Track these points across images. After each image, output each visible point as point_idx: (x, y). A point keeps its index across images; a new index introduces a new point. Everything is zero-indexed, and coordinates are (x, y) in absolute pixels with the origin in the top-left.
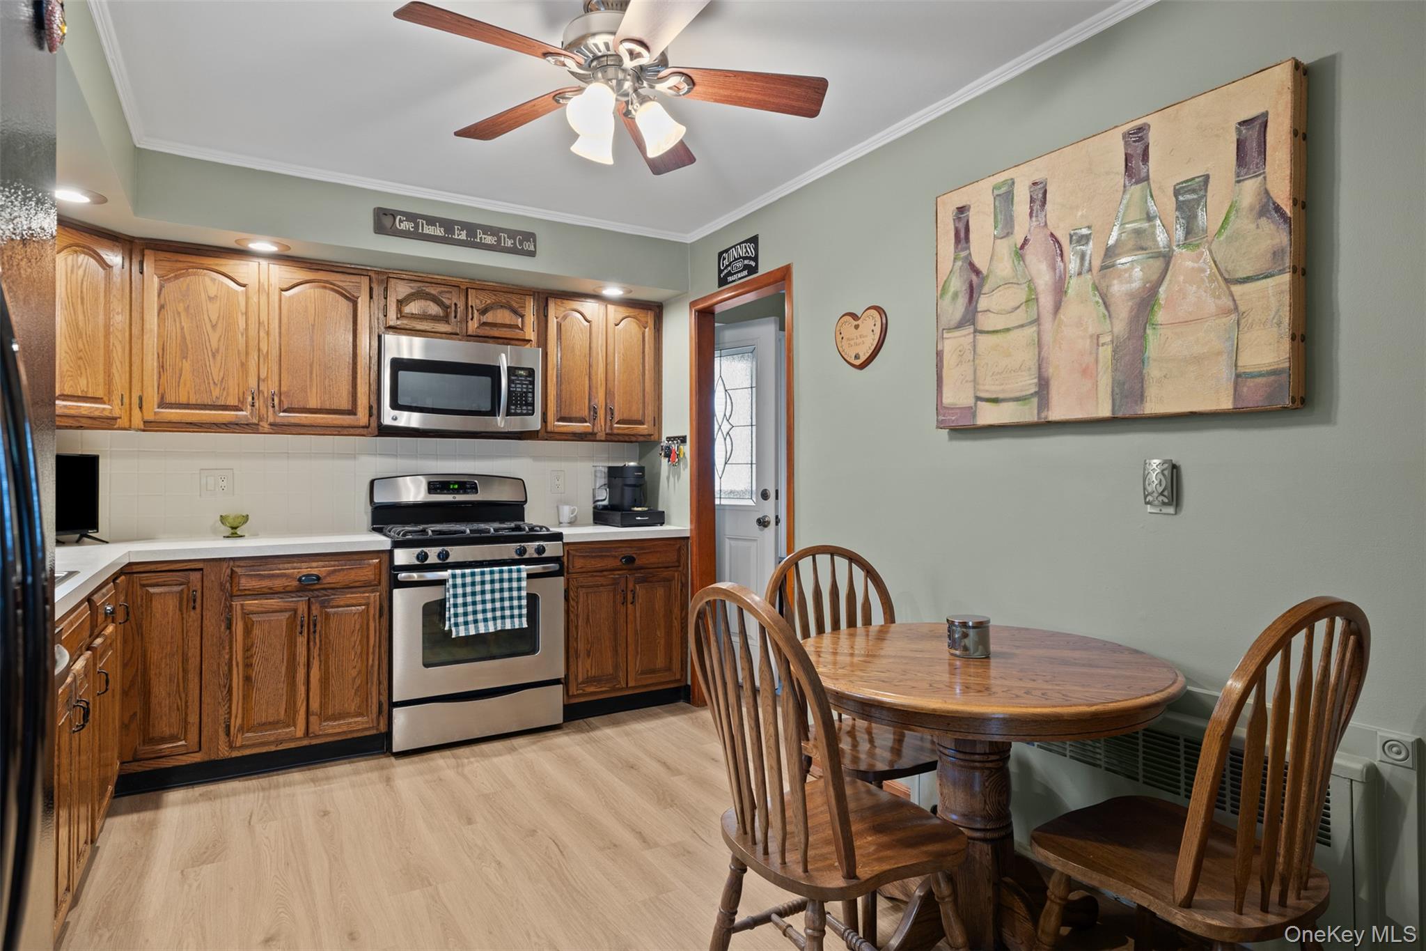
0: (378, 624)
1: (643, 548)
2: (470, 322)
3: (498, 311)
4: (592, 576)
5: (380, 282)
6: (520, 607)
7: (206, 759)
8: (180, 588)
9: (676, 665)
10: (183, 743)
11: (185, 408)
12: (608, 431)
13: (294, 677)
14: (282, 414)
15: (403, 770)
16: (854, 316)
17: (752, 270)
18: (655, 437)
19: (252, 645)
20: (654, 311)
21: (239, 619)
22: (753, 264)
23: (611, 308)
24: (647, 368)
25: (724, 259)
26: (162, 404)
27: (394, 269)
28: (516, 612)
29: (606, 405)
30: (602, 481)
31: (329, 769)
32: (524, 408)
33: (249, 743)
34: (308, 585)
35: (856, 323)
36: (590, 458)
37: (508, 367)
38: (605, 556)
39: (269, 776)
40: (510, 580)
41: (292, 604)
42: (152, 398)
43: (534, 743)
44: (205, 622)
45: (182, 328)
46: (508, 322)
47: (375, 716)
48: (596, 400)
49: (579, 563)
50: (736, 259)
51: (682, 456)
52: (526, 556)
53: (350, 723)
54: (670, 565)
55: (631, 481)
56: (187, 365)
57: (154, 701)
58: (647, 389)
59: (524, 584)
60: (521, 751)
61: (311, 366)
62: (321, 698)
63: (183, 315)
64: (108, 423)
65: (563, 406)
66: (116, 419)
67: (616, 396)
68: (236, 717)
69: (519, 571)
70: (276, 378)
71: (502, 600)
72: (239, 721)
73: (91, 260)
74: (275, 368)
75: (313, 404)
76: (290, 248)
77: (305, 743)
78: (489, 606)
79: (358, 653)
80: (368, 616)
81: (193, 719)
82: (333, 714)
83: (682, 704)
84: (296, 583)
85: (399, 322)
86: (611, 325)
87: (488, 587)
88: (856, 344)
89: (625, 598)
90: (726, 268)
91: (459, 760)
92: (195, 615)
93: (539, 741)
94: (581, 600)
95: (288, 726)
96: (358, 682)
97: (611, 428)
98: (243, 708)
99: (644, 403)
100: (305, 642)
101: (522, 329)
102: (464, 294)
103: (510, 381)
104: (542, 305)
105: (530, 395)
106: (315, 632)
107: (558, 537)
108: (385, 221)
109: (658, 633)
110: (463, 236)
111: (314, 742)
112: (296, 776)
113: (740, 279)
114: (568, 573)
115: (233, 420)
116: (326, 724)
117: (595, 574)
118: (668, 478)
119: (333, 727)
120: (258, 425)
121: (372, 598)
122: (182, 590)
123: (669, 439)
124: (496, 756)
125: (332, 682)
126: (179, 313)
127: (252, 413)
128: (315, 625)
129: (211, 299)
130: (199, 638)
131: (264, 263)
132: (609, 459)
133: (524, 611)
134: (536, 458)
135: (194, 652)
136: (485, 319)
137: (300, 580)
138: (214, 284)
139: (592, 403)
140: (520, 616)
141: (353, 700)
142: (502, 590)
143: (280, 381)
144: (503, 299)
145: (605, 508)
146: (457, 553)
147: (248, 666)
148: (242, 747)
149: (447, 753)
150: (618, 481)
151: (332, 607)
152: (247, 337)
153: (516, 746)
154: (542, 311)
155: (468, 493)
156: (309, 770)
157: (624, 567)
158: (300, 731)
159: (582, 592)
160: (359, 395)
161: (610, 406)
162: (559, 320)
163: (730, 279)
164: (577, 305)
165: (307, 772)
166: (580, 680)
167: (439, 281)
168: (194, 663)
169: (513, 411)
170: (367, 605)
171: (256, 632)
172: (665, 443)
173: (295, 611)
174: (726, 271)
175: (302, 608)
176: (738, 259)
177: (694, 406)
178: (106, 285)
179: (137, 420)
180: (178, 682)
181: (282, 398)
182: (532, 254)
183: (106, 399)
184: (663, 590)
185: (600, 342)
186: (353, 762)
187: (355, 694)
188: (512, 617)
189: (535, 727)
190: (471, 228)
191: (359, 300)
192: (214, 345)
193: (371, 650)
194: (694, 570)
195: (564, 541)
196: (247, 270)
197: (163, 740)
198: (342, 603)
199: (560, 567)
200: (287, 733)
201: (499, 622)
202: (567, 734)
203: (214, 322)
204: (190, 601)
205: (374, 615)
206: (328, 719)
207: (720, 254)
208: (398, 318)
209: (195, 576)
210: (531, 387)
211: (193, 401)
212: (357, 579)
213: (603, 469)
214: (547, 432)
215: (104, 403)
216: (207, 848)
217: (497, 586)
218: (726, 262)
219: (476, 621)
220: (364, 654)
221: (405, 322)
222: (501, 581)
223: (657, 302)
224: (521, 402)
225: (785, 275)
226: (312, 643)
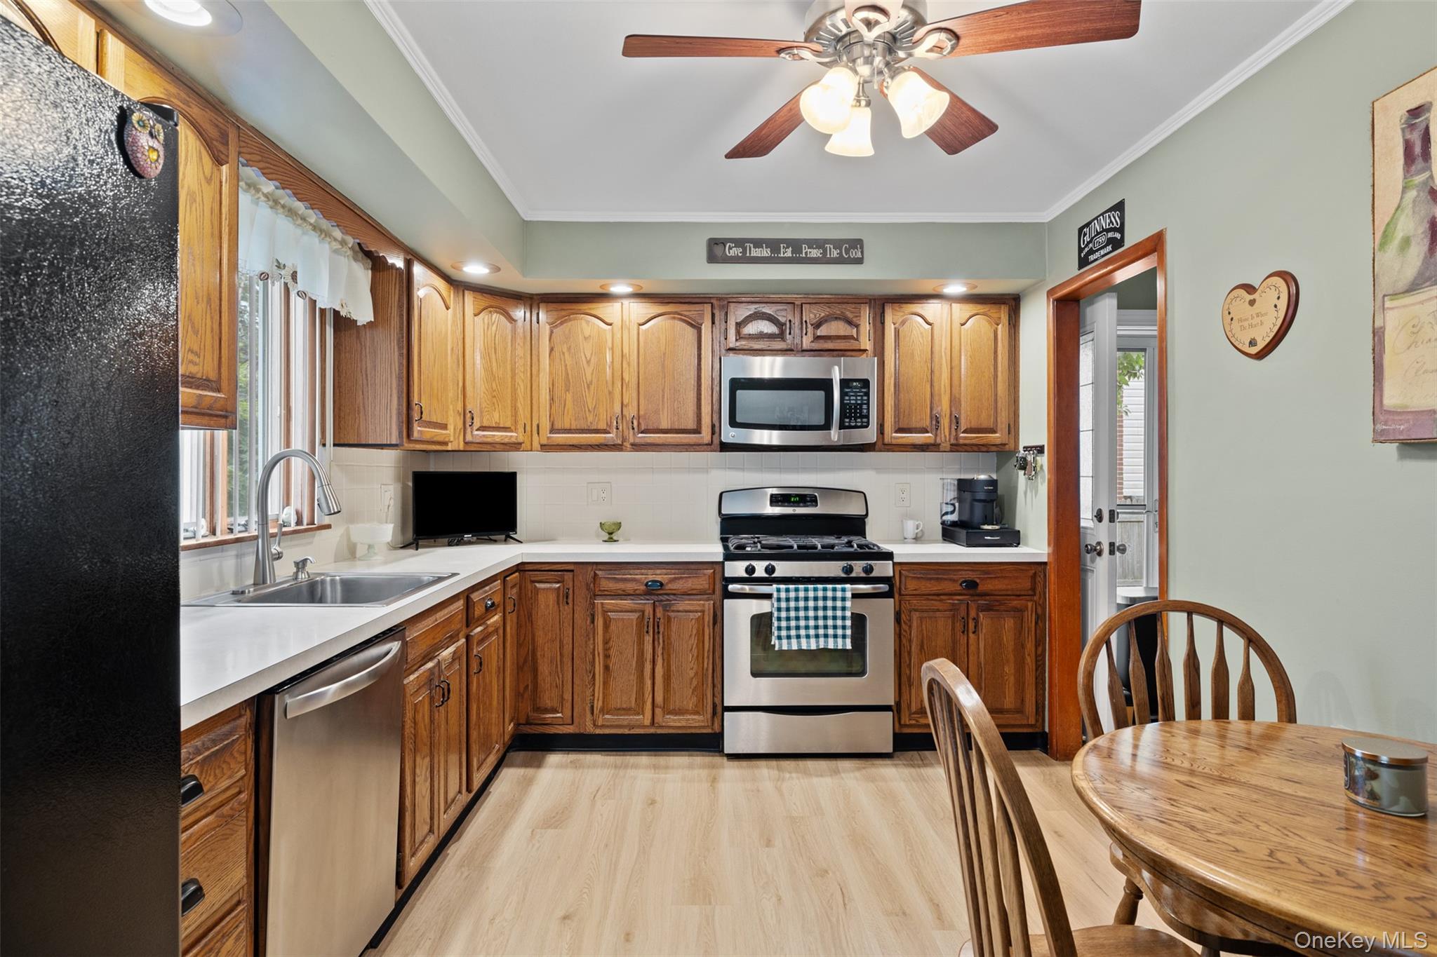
0: (712, 630)
1: (988, 573)
2: (804, 337)
3: (833, 323)
4: (928, 599)
5: (722, 307)
6: (844, 627)
7: (577, 731)
8: (558, 585)
9: (1030, 707)
10: (559, 715)
11: (568, 433)
12: (953, 441)
13: (642, 671)
14: (640, 435)
15: (732, 772)
16: (1249, 288)
17: (1117, 243)
18: (1012, 446)
19: (610, 639)
20: (1011, 304)
21: (600, 616)
22: (1118, 236)
23: (956, 307)
24: (1000, 369)
25: (1085, 235)
26: (552, 431)
27: (733, 294)
28: (840, 632)
29: (951, 415)
30: (952, 494)
31: (671, 758)
32: (859, 420)
33: (610, 724)
34: (653, 590)
35: (1251, 297)
36: (940, 469)
37: (841, 380)
38: (941, 579)
39: (623, 755)
40: (834, 599)
41: (640, 606)
42: (545, 425)
43: (859, 769)
44: (576, 615)
45: (566, 366)
46: (842, 333)
47: (709, 716)
48: (939, 409)
49: (911, 586)
50: (1098, 233)
51: (1038, 469)
52: (853, 575)
53: (688, 720)
54: (1023, 593)
55: (981, 496)
56: (569, 397)
57: (540, 678)
58: (1000, 392)
59: (848, 604)
60: (843, 775)
61: (663, 391)
62: (664, 693)
63: (566, 354)
64: (516, 446)
65: (902, 417)
66: (521, 444)
67: (963, 403)
68: (598, 700)
69: (844, 590)
70: (635, 403)
71: (825, 618)
72: (600, 703)
73: (502, 318)
74: (635, 395)
75: (664, 425)
76: (642, 288)
77: (652, 731)
78: (812, 623)
79: (695, 655)
80: (704, 622)
81: (568, 696)
82: (674, 710)
83: (1038, 753)
84: (643, 587)
85: (738, 344)
86: (956, 325)
87: (811, 604)
88: (1251, 326)
89: (966, 626)
90: (1087, 245)
91: (781, 773)
92: (568, 609)
93: (864, 768)
94: (915, 624)
95: (638, 714)
96: (695, 682)
97: (957, 438)
98: (604, 693)
99: (996, 408)
100: (651, 642)
101: (857, 340)
102: (799, 310)
103: (843, 395)
104: (879, 312)
105: (865, 407)
106: (659, 633)
107: (888, 556)
108: (716, 250)
109: (1006, 669)
110: (789, 254)
111: (660, 731)
112: (644, 759)
113: (1103, 256)
114: (900, 594)
115: (602, 441)
116: (668, 717)
117: (930, 597)
118: (1025, 493)
119: (674, 720)
120: (622, 445)
121: (707, 606)
122: (559, 587)
123: (1026, 448)
124: (817, 776)
125: (673, 680)
126: (563, 353)
127: (617, 435)
128: (658, 626)
129: (586, 338)
130: (571, 629)
131: (626, 302)
132: (960, 471)
133: (849, 632)
134: (879, 470)
135: (567, 641)
136: (819, 333)
137: (646, 585)
138: (588, 325)
139: (934, 412)
140: (844, 637)
141: (690, 699)
142: (825, 608)
143: (639, 406)
144: (837, 310)
145: (954, 524)
146: (783, 568)
147: (607, 656)
148: (603, 726)
149: (774, 763)
150: (967, 496)
151: (673, 611)
152: (613, 369)
153: (840, 769)
154: (878, 319)
155: (808, 506)
156: (655, 756)
157: (965, 592)
158: (647, 722)
159: (915, 616)
160: (703, 414)
161: (955, 414)
162: (897, 325)
163: (1092, 258)
164: (917, 308)
165: (653, 757)
166: (913, 709)
167: (776, 300)
168: (567, 649)
169: (847, 424)
170: (703, 612)
171: (613, 627)
172: (1022, 453)
173: (643, 612)
174: (1087, 250)
175: (649, 610)
176: (1101, 232)
177: (1052, 412)
178: (512, 337)
179: (536, 445)
180: (557, 665)
181: (641, 421)
182: (859, 261)
183: (513, 428)
184: (1012, 621)
185: (943, 347)
186: (692, 756)
187: (693, 693)
188: (835, 636)
189: (862, 752)
190: (796, 245)
191: (703, 327)
192: (589, 378)
193: (706, 655)
194: (1052, 601)
195: (895, 560)
196: (611, 310)
197: (547, 711)
198: (681, 609)
199: (890, 589)
200: (637, 720)
201: (822, 640)
202: (896, 765)
203: (588, 359)
204: (565, 597)
205: (709, 622)
206: (670, 713)
207: (1081, 230)
208: (737, 340)
209: (568, 576)
210: (865, 398)
211: (573, 427)
212: (693, 587)
213: (952, 482)
214: (884, 444)
215: (512, 432)
216: (557, 813)
217: (821, 603)
218: (1087, 239)
219: (798, 637)
220: (700, 657)
221: (743, 343)
222: (825, 598)
223: (1013, 295)
224: (854, 415)
225: (1156, 245)
226: (656, 643)
